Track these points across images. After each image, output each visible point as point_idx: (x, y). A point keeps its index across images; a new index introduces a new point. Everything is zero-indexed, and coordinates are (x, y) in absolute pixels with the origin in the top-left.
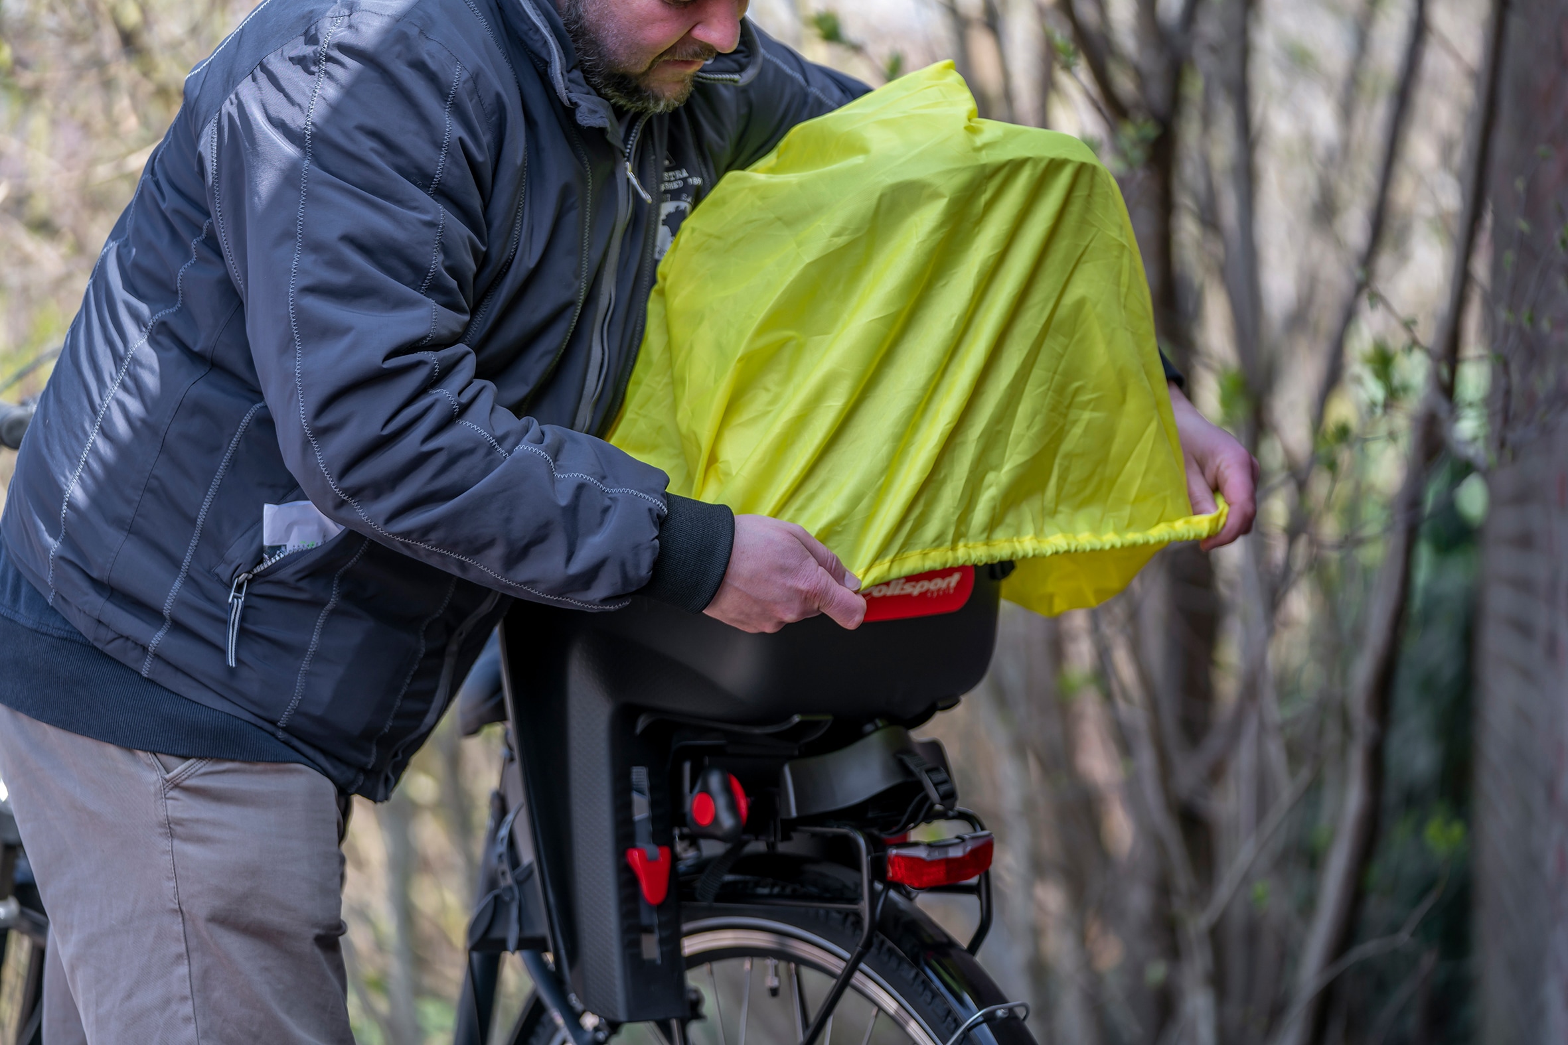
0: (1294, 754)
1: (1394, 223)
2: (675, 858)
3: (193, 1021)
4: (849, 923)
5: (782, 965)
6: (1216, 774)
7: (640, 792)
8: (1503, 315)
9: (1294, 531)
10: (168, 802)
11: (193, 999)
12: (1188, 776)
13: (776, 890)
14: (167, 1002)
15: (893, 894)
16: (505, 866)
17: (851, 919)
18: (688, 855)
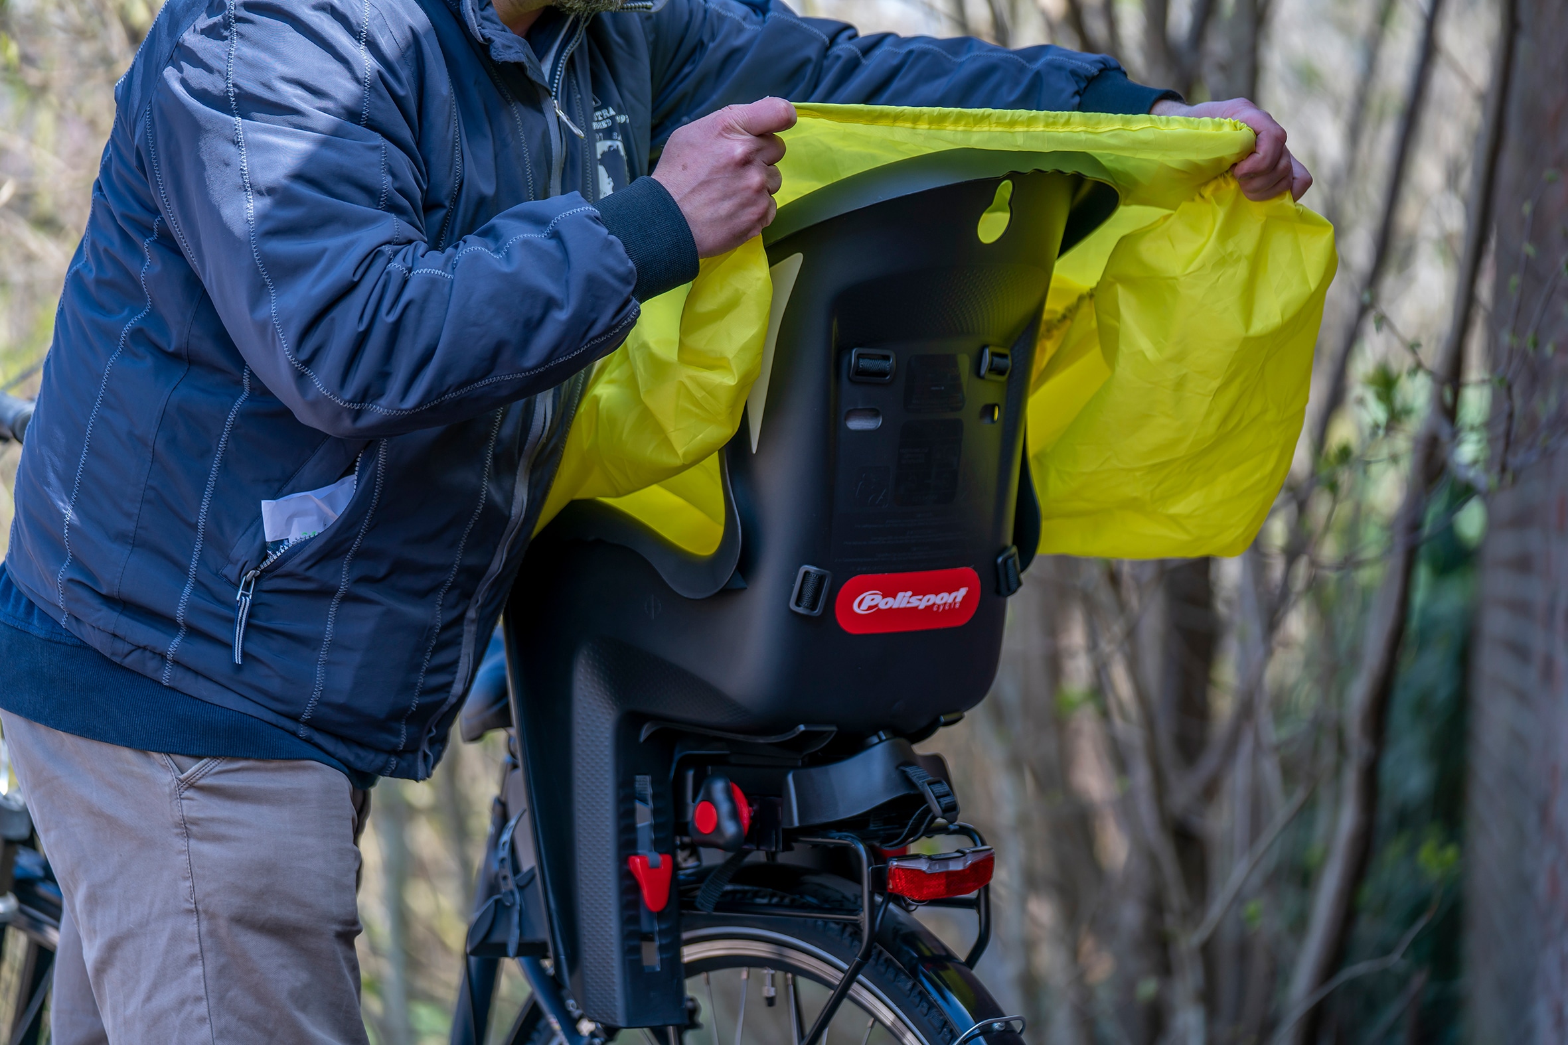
0: (1289, 772)
1: (1399, 244)
2: (676, 867)
3: (208, 1021)
4: (846, 934)
5: (779, 974)
6: (1210, 791)
7: (644, 801)
8: (1506, 338)
9: (1292, 553)
10: (183, 802)
11: (208, 999)
12: (1182, 794)
13: (775, 900)
14: (182, 1003)
15: (891, 906)
16: (508, 871)
17: (849, 930)
18: (689, 864)
